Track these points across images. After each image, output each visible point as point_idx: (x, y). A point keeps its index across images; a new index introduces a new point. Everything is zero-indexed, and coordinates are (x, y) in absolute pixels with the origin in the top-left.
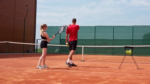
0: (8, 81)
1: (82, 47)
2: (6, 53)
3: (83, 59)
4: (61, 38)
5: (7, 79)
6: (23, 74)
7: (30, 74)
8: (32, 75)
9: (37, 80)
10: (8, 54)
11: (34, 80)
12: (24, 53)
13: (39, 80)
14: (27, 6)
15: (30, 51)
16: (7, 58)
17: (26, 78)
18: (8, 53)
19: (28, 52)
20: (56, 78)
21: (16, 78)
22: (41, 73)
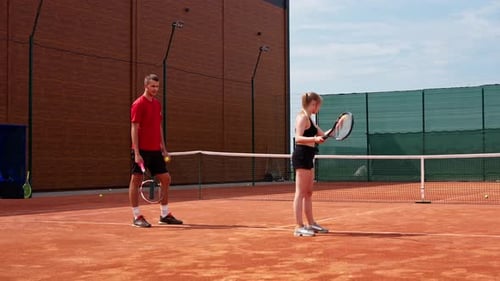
0: (186, 254)
1: (420, 160)
2: (197, 184)
3: (423, 196)
4: (371, 132)
5: (184, 250)
6: (230, 239)
7: (247, 239)
8: (250, 242)
9: (257, 252)
10: (203, 186)
11: (250, 253)
12: (256, 184)
13: (263, 252)
14: (259, 34)
15: (274, 175)
16: (200, 198)
17: (231, 249)
18: (203, 183)
19: (268, 178)
20: (309, 249)
21: (207, 248)
22: (276, 238)
